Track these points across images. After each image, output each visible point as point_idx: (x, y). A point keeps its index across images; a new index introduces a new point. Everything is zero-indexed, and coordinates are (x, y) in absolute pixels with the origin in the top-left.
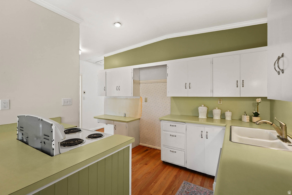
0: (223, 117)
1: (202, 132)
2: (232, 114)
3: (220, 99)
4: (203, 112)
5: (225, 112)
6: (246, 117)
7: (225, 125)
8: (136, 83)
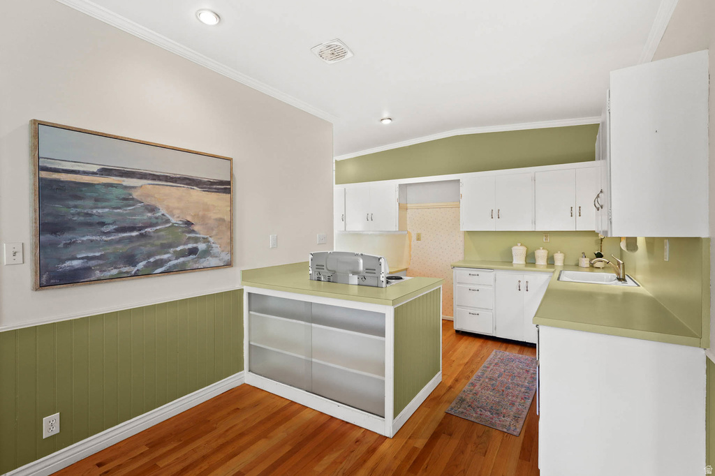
0: (551, 261)
1: (519, 281)
2: (565, 257)
3: (546, 233)
4: (519, 254)
5: (554, 253)
6: (584, 259)
7: (553, 270)
8: (403, 208)
